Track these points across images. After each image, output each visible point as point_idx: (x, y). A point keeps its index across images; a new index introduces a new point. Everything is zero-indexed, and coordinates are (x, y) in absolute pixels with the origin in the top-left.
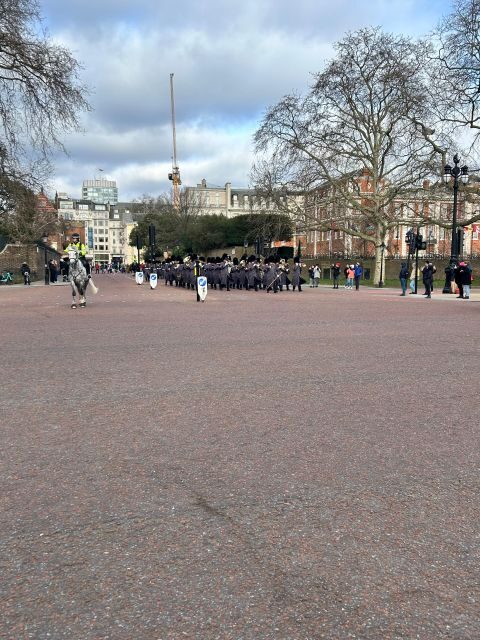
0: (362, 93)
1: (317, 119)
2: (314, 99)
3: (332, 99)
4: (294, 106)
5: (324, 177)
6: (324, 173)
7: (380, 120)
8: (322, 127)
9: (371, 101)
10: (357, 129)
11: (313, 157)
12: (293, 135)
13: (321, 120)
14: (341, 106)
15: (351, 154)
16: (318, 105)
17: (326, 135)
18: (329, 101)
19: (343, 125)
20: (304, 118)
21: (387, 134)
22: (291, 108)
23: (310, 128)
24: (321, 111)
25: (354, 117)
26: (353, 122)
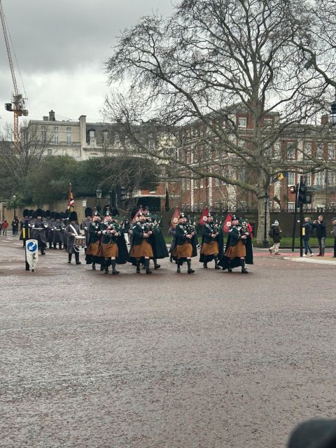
0: (237, 14)
1: (184, 44)
2: (180, 21)
3: (201, 21)
4: (155, 29)
5: (194, 114)
6: (194, 110)
7: (259, 46)
8: (191, 54)
9: (247, 23)
10: (232, 56)
11: (181, 91)
12: (156, 63)
13: (188, 46)
14: (212, 29)
15: (226, 87)
16: (185, 28)
17: (196, 63)
18: (198, 23)
19: (215, 52)
20: (168, 43)
21: (267, 63)
22: (151, 32)
23: (175, 55)
24: (188, 35)
25: (228, 43)
26: (227, 48)
